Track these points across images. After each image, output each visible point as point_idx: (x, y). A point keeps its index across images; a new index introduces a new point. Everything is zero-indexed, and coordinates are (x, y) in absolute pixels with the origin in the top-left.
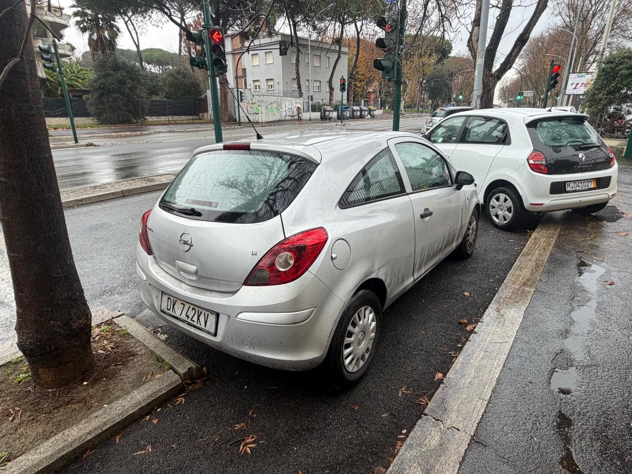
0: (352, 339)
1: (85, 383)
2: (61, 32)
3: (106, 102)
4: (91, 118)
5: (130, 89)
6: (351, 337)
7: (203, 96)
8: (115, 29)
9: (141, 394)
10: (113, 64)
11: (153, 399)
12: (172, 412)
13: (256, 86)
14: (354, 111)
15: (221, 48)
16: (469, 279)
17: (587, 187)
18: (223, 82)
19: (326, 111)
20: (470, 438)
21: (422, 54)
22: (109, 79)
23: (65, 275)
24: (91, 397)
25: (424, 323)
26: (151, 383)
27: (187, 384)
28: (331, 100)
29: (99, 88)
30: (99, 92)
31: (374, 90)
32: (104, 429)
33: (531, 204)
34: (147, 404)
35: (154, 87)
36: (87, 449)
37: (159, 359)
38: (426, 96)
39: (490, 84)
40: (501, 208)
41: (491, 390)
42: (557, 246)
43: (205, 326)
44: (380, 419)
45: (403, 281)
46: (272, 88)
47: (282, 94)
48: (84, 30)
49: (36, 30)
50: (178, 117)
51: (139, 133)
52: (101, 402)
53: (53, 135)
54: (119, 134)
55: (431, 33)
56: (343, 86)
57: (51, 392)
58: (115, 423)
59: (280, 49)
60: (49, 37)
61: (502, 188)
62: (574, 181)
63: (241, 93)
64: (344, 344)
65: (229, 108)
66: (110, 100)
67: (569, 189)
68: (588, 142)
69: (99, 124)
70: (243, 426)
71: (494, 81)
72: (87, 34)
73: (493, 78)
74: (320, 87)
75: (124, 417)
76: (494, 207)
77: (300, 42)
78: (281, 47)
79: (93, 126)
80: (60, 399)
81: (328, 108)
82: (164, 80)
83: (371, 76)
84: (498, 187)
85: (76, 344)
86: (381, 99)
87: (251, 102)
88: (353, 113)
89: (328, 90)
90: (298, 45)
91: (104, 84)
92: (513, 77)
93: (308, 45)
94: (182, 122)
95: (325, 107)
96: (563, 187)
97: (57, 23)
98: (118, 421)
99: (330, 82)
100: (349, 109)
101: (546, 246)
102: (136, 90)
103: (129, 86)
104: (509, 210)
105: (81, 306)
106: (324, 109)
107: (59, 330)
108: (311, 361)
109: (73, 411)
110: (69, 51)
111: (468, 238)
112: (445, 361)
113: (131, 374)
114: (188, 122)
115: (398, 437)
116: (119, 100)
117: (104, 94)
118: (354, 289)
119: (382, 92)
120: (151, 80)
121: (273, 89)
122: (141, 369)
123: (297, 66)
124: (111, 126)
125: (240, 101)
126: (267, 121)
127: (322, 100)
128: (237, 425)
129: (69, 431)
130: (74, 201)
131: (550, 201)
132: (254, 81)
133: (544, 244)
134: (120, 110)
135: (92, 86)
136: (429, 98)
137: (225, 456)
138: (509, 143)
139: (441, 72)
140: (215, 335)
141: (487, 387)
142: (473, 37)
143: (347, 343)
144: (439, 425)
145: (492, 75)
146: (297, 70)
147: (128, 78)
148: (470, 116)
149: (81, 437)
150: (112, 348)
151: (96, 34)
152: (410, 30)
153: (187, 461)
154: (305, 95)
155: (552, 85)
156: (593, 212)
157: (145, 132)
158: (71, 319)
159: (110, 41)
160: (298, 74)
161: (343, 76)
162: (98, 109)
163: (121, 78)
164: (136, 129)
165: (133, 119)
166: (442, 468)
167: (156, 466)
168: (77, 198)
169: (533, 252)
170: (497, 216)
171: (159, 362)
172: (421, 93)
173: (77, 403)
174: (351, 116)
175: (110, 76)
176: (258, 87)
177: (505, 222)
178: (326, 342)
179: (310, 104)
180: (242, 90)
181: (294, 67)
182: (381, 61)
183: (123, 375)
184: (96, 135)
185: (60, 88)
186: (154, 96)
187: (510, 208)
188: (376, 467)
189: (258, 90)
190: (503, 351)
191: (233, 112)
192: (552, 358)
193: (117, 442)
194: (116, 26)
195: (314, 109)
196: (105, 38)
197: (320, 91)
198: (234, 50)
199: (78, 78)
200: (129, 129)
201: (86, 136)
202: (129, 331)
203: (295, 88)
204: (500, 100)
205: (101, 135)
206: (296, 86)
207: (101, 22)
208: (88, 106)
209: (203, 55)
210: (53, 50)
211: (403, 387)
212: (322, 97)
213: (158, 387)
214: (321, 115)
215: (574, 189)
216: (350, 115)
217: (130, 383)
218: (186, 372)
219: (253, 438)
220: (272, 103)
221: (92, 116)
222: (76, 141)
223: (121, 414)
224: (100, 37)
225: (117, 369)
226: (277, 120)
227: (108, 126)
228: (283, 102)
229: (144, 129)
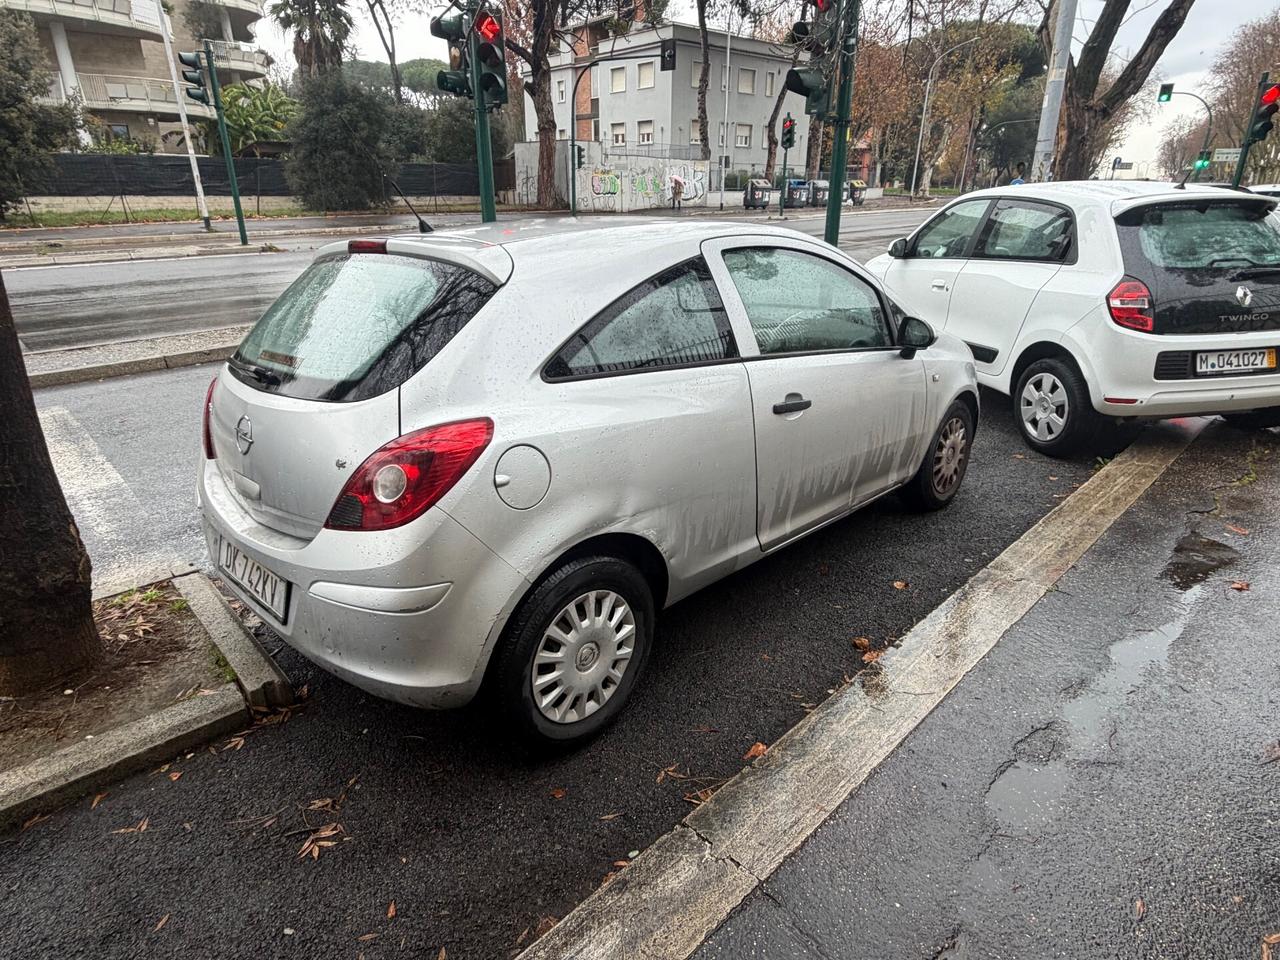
0: (559, 654)
1: (68, 692)
2: (248, 27)
3: (318, 166)
4: (293, 198)
5: (365, 141)
6: (558, 651)
7: (508, 156)
8: (345, 21)
9: (161, 723)
10: (334, 92)
11: (179, 734)
12: (212, 763)
13: (617, 136)
14: (817, 190)
15: (494, 51)
16: (921, 554)
17: (1250, 367)
18: (546, 126)
19: (757, 189)
20: (756, 884)
21: (981, 66)
22: (326, 122)
23: (21, 486)
24: (70, 718)
25: (779, 638)
26: (187, 704)
27: (257, 712)
28: (769, 166)
29: (307, 140)
30: (308, 147)
31: (870, 145)
32: (72, 779)
33: (1106, 399)
34: (167, 742)
35: (416, 138)
36: (35, 813)
37: (221, 662)
38: (984, 161)
39: (1083, 127)
40: (1043, 406)
41: (849, 791)
42: (1150, 497)
43: (272, 605)
44: (597, 823)
45: (724, 545)
46: (648, 140)
47: (667, 154)
48: (286, 23)
49: (203, 24)
50: (457, 198)
51: (375, 228)
52: (86, 728)
53: (218, 229)
54: (339, 229)
55: (1005, 19)
56: (788, 136)
57: (5, 702)
58: (96, 770)
59: (663, 57)
60: (225, 36)
61: (1048, 360)
62: (1220, 352)
63: (580, 150)
64: (536, 662)
65: (556, 182)
66: (327, 162)
67: (1204, 369)
68: (1266, 263)
69: (303, 210)
70: (327, 805)
71: (1093, 121)
72: (292, 32)
73: (1092, 114)
74: (750, 137)
75: (117, 761)
76: (1029, 403)
77: (711, 40)
78: (663, 51)
79: (294, 214)
80: (14, 717)
81: (762, 183)
82: (434, 122)
83: (863, 114)
84: (1041, 358)
85: (49, 617)
86: (884, 165)
87: (601, 168)
88: (815, 195)
89: (766, 145)
90: (707, 46)
91: (317, 131)
92: (1198, 117)
93: (725, 48)
94: (462, 208)
95: (754, 181)
96: (1189, 362)
97: (242, 10)
98: (101, 767)
99: (771, 126)
100: (807, 186)
101: (1123, 494)
102: (376, 143)
103: (364, 134)
104: (1060, 410)
105: (60, 548)
106: (753, 184)
107: (13, 588)
108: (446, 691)
109: (28, 740)
110: (262, 65)
111: (937, 467)
112: (785, 721)
113: (158, 685)
114: (473, 208)
115: (616, 864)
116: (343, 162)
117: (316, 151)
118: (553, 552)
119: (887, 151)
120: (411, 122)
121: (651, 142)
122: (182, 676)
123: (703, 91)
124: (326, 215)
125: (576, 166)
126: (633, 208)
127: (753, 165)
128: (317, 801)
129: (8, 775)
130: (196, 353)
131: (1152, 394)
132: (613, 125)
133: (1121, 490)
134: (345, 182)
135: (295, 135)
136: (992, 164)
137: (269, 857)
138: (1073, 261)
139: (1025, 105)
140: (285, 622)
141: (843, 783)
142: (1050, 21)
143: (542, 662)
144: (700, 849)
145: (1091, 108)
146: (702, 102)
147: (361, 119)
148: (1000, 198)
149: (24, 788)
150: (146, 632)
151: (308, 31)
152: (959, 11)
153: (198, 858)
154: (715, 156)
155: (1258, 131)
156: (1274, 426)
157: (387, 228)
158: (36, 570)
159: (335, 43)
160: (703, 110)
161: (789, 114)
162: (305, 180)
163: (349, 118)
164: (371, 221)
165: (368, 201)
166: (666, 938)
167: (140, 858)
168: (203, 349)
169: (1087, 506)
170: (1035, 423)
171: (220, 666)
172: (975, 152)
173: (41, 727)
174: (810, 201)
175: (328, 114)
176: (620, 138)
177: (1049, 438)
178: (478, 656)
179: (723, 176)
180: (583, 145)
181: (697, 96)
182: (801, 75)
183: (145, 684)
184: (296, 232)
185: (242, 139)
186: (414, 155)
187: (1062, 406)
188: (545, 917)
189: (620, 143)
190: (914, 712)
191: (564, 190)
192: (1019, 738)
193: (94, 805)
194: (345, 15)
195: (732, 184)
196: (325, 39)
197: (750, 147)
198: (576, 60)
199: (276, 118)
200: (360, 221)
201: (277, 232)
202: (191, 604)
203: (696, 140)
204: (1163, 170)
205: (305, 231)
206: (697, 136)
207: (318, 7)
208: (286, 174)
209: (463, 67)
210: (204, 63)
211: (672, 766)
212: (751, 159)
213: (195, 713)
214: (745, 199)
215: (1217, 369)
216: (808, 199)
217: (150, 700)
218: (257, 690)
219: (335, 829)
220: (644, 172)
221: (295, 194)
222: (244, 241)
223: (111, 755)
224: (315, 37)
225: (139, 671)
226: (653, 206)
227: (322, 213)
228: (667, 169)
229: (388, 221)
